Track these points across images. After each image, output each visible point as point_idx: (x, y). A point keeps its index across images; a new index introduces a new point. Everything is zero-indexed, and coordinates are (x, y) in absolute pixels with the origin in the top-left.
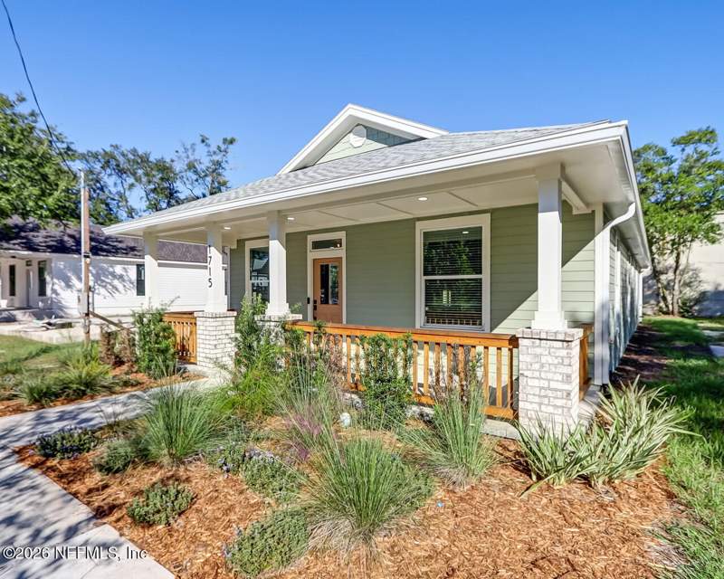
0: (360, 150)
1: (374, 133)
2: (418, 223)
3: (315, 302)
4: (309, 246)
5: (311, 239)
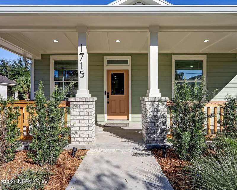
2: (173, 56)
3: (108, 93)
4: (105, 62)
5: (106, 58)
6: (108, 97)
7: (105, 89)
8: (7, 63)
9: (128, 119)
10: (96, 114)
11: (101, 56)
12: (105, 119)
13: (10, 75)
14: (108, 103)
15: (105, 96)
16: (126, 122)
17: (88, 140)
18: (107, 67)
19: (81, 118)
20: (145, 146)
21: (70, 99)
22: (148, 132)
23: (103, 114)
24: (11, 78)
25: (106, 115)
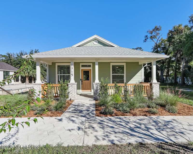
0: (96, 45)
1: (100, 42)
2: (111, 63)
3: (82, 80)
4: (81, 66)
5: (81, 64)
6: (82, 81)
7: (81, 78)
8: (12, 56)
9: (91, 91)
10: (77, 89)
11: (79, 63)
12: (81, 91)
13: (14, 64)
14: (82, 84)
15: (81, 81)
16: (90, 93)
17: (74, 97)
18: (81, 68)
19: (72, 90)
20: (93, 99)
21: (68, 83)
22: (94, 94)
23: (80, 89)
24: (15, 66)
25: (81, 90)
